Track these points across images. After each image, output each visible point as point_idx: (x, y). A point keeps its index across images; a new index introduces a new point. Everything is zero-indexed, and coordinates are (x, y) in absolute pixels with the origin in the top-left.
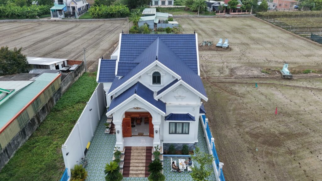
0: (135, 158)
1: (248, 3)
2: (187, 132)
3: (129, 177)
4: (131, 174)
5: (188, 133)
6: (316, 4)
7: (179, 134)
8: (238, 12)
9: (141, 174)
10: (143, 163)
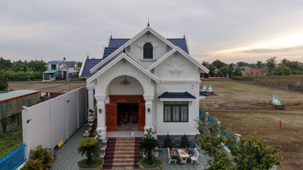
0: (120, 148)
1: (223, 70)
2: (185, 120)
3: (111, 169)
4: (114, 166)
5: (187, 121)
6: (284, 71)
7: (176, 121)
8: (215, 77)
9: (129, 166)
10: (130, 153)
